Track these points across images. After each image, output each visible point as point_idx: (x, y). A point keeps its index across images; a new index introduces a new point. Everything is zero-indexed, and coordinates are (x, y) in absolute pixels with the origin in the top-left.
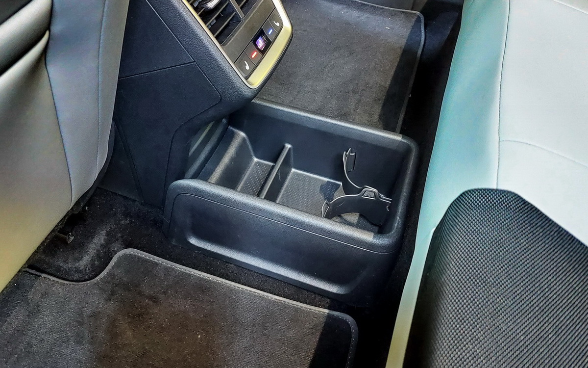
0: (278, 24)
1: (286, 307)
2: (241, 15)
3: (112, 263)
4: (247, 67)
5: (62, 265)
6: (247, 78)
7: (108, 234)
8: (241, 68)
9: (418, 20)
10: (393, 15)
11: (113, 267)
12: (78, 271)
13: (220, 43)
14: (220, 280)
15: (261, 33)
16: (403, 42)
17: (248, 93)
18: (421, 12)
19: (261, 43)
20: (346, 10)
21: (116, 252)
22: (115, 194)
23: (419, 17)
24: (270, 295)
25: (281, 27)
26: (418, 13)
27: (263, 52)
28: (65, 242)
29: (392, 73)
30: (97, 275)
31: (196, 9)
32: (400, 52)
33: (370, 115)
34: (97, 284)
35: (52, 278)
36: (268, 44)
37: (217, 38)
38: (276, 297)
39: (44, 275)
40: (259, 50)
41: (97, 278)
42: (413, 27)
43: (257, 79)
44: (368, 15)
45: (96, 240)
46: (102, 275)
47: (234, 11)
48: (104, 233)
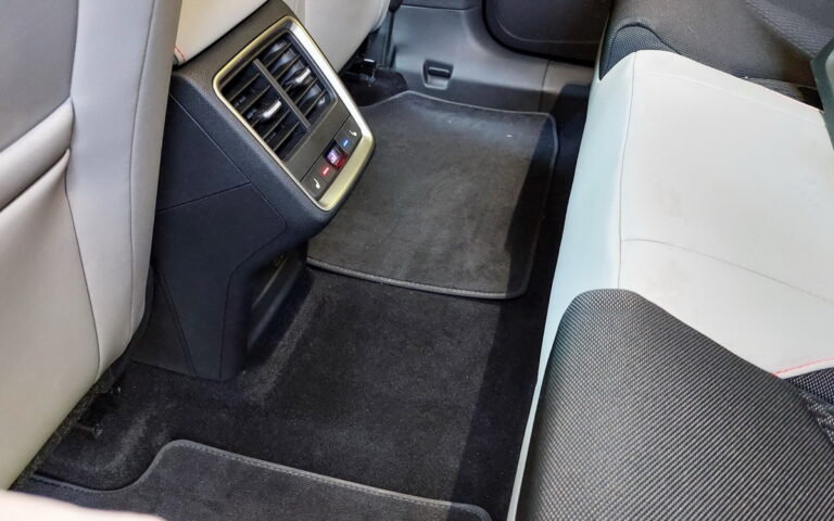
0: (355, 134)
1: (394, 502)
2: (306, 124)
3: (156, 461)
4: (318, 186)
5: (86, 469)
6: (318, 199)
7: (148, 423)
8: (311, 187)
9: (548, 124)
10: (515, 119)
11: (157, 467)
12: (108, 475)
13: (281, 158)
14: (303, 473)
15: (333, 145)
16: (530, 152)
17: (320, 217)
18: (551, 113)
19: (334, 157)
20: (453, 118)
21: (161, 447)
22: (157, 368)
23: (549, 120)
24: (373, 489)
25: (360, 136)
26: (547, 114)
27: (338, 168)
28: (90, 437)
29: (518, 191)
30: (134, 481)
31: (249, 121)
32: (526, 164)
33: (493, 245)
34: (135, 490)
35: (75, 487)
36: (345, 157)
37: (277, 153)
38: (381, 491)
39: (63, 484)
40: (333, 165)
41: (136, 483)
42: (542, 133)
43: (331, 200)
44: (483, 122)
45: (132, 432)
46: (142, 479)
47: (298, 120)
48: (142, 422)
